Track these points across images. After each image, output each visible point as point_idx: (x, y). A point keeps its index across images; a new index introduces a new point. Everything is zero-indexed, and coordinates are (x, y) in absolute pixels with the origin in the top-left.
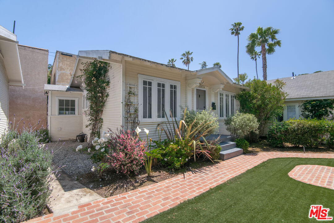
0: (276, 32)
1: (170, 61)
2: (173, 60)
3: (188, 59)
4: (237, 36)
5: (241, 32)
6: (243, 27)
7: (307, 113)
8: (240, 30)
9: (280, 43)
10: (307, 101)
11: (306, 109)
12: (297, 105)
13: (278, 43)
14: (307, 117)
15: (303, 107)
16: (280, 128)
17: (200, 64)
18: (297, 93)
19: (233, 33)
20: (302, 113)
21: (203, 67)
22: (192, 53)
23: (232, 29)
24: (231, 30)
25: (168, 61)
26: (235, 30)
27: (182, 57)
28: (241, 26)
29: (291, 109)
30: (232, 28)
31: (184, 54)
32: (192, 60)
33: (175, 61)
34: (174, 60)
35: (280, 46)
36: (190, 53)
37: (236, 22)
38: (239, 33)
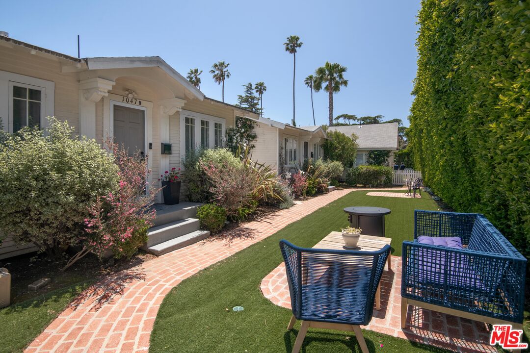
0: (343, 70)
1: (192, 72)
2: (196, 71)
3: (222, 75)
4: (293, 54)
5: (297, 49)
6: (301, 43)
7: (371, 160)
8: (296, 47)
9: (347, 83)
10: (371, 150)
11: (370, 157)
12: (364, 154)
13: (345, 83)
14: (371, 164)
15: (368, 155)
16: (355, 172)
17: (244, 86)
18: (364, 144)
19: (287, 49)
20: (367, 160)
21: (247, 91)
22: (228, 65)
23: (288, 45)
24: (286, 45)
25: (189, 72)
26: (291, 46)
27: (213, 70)
28: (299, 42)
29: (360, 157)
30: (288, 42)
31: (217, 66)
32: (228, 76)
33: (200, 74)
34: (199, 72)
35: (346, 86)
36: (226, 65)
37: (292, 36)
38: (295, 51)
